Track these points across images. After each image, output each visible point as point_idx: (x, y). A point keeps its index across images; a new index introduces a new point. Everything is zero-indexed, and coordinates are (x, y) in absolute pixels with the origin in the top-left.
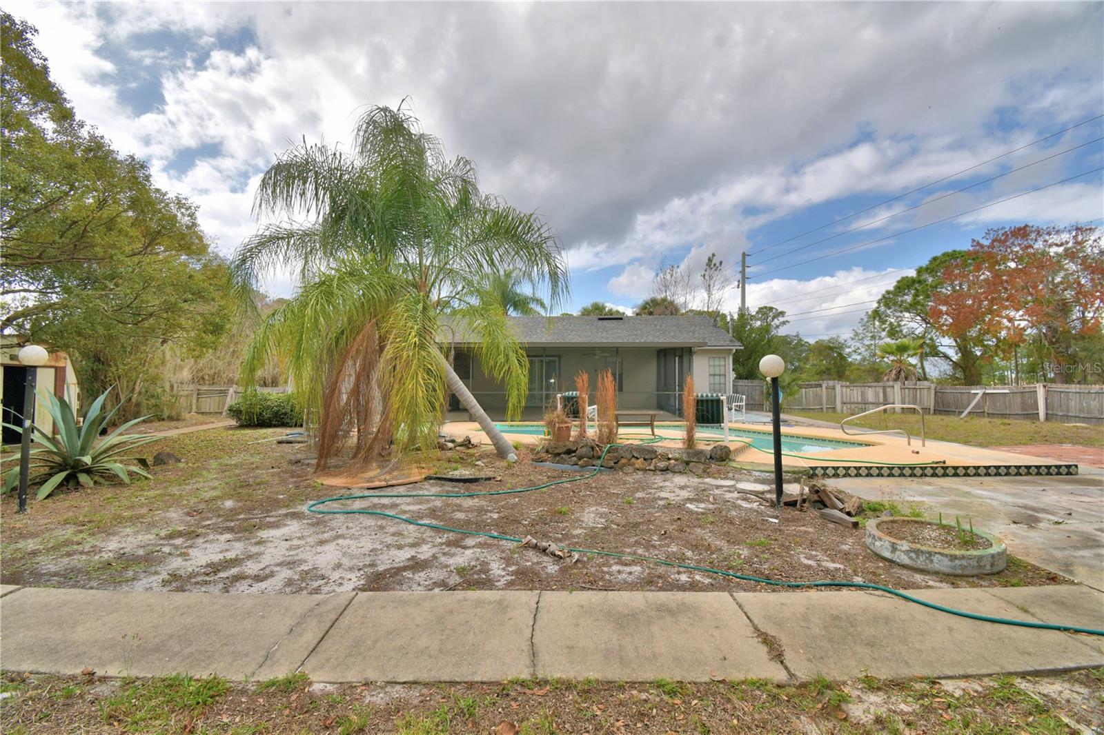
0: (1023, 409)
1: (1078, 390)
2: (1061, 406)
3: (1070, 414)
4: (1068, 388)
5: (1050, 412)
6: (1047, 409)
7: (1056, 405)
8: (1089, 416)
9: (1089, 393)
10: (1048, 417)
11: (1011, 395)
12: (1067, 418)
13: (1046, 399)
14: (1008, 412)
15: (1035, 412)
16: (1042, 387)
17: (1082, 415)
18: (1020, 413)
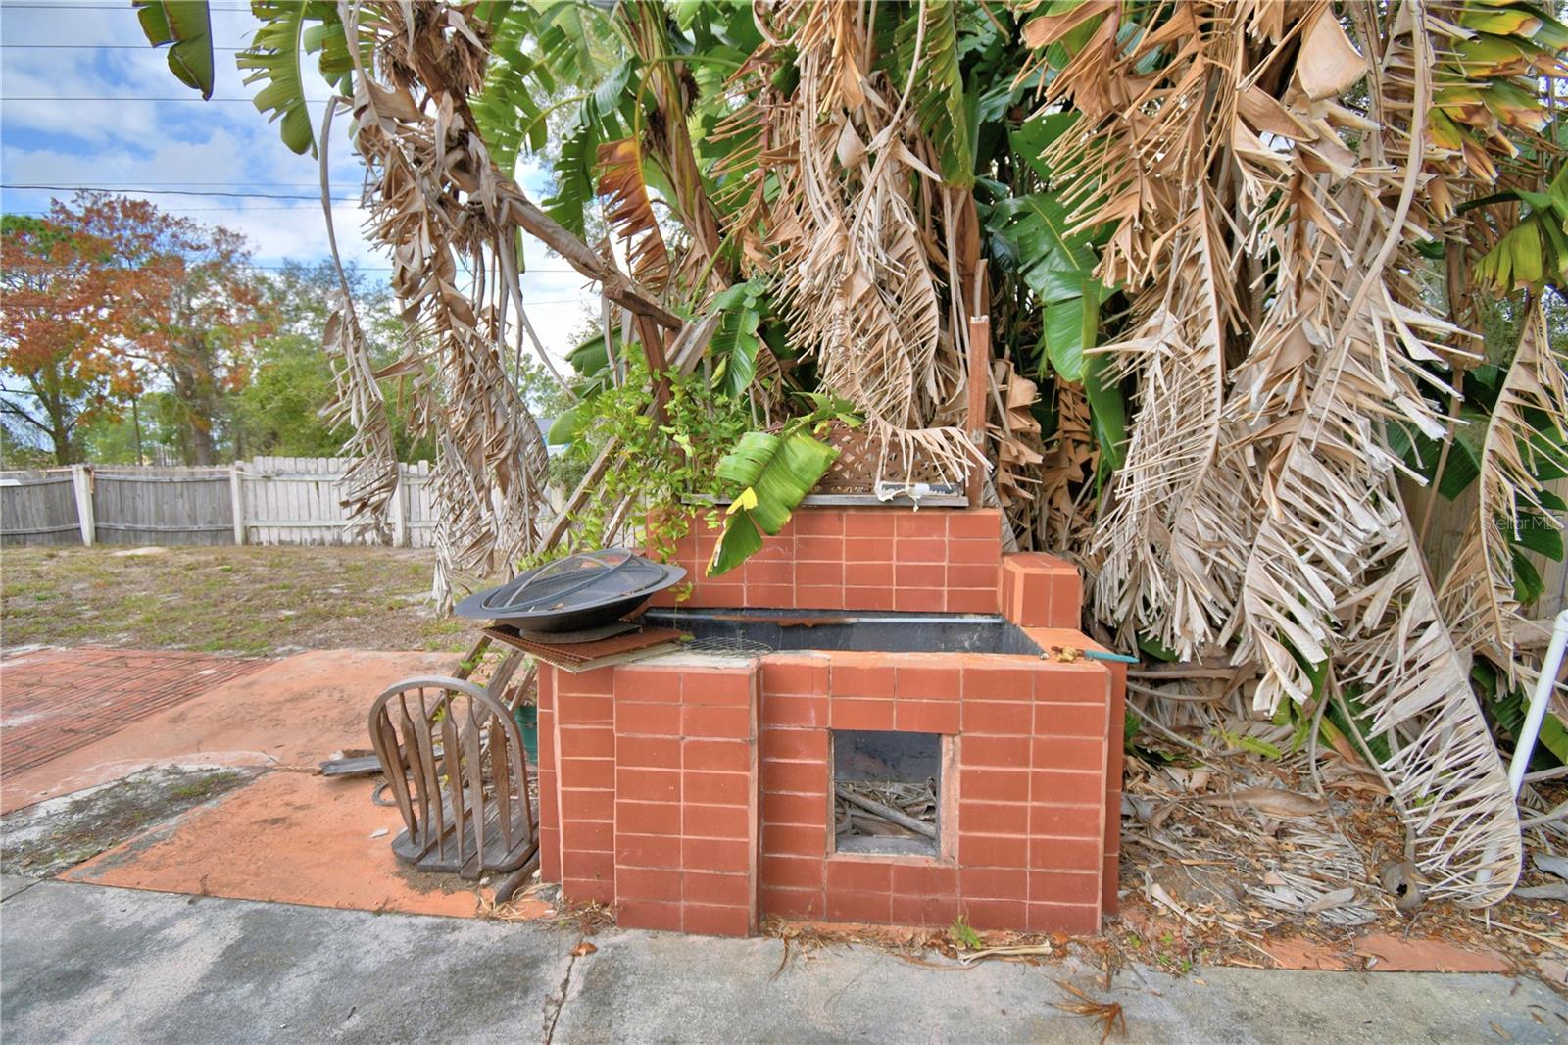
0: (51, 522)
1: (151, 478)
2: (122, 510)
3: (140, 526)
4: (132, 474)
5: (102, 525)
6: (96, 519)
7: (112, 508)
8: (174, 528)
9: (171, 482)
10: (99, 536)
11: (26, 490)
12: (133, 537)
13: (94, 497)
14: (21, 530)
15: (75, 526)
16: (82, 472)
17: (160, 528)
18: (46, 529)
